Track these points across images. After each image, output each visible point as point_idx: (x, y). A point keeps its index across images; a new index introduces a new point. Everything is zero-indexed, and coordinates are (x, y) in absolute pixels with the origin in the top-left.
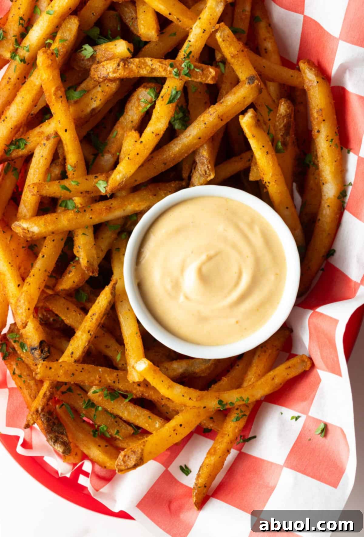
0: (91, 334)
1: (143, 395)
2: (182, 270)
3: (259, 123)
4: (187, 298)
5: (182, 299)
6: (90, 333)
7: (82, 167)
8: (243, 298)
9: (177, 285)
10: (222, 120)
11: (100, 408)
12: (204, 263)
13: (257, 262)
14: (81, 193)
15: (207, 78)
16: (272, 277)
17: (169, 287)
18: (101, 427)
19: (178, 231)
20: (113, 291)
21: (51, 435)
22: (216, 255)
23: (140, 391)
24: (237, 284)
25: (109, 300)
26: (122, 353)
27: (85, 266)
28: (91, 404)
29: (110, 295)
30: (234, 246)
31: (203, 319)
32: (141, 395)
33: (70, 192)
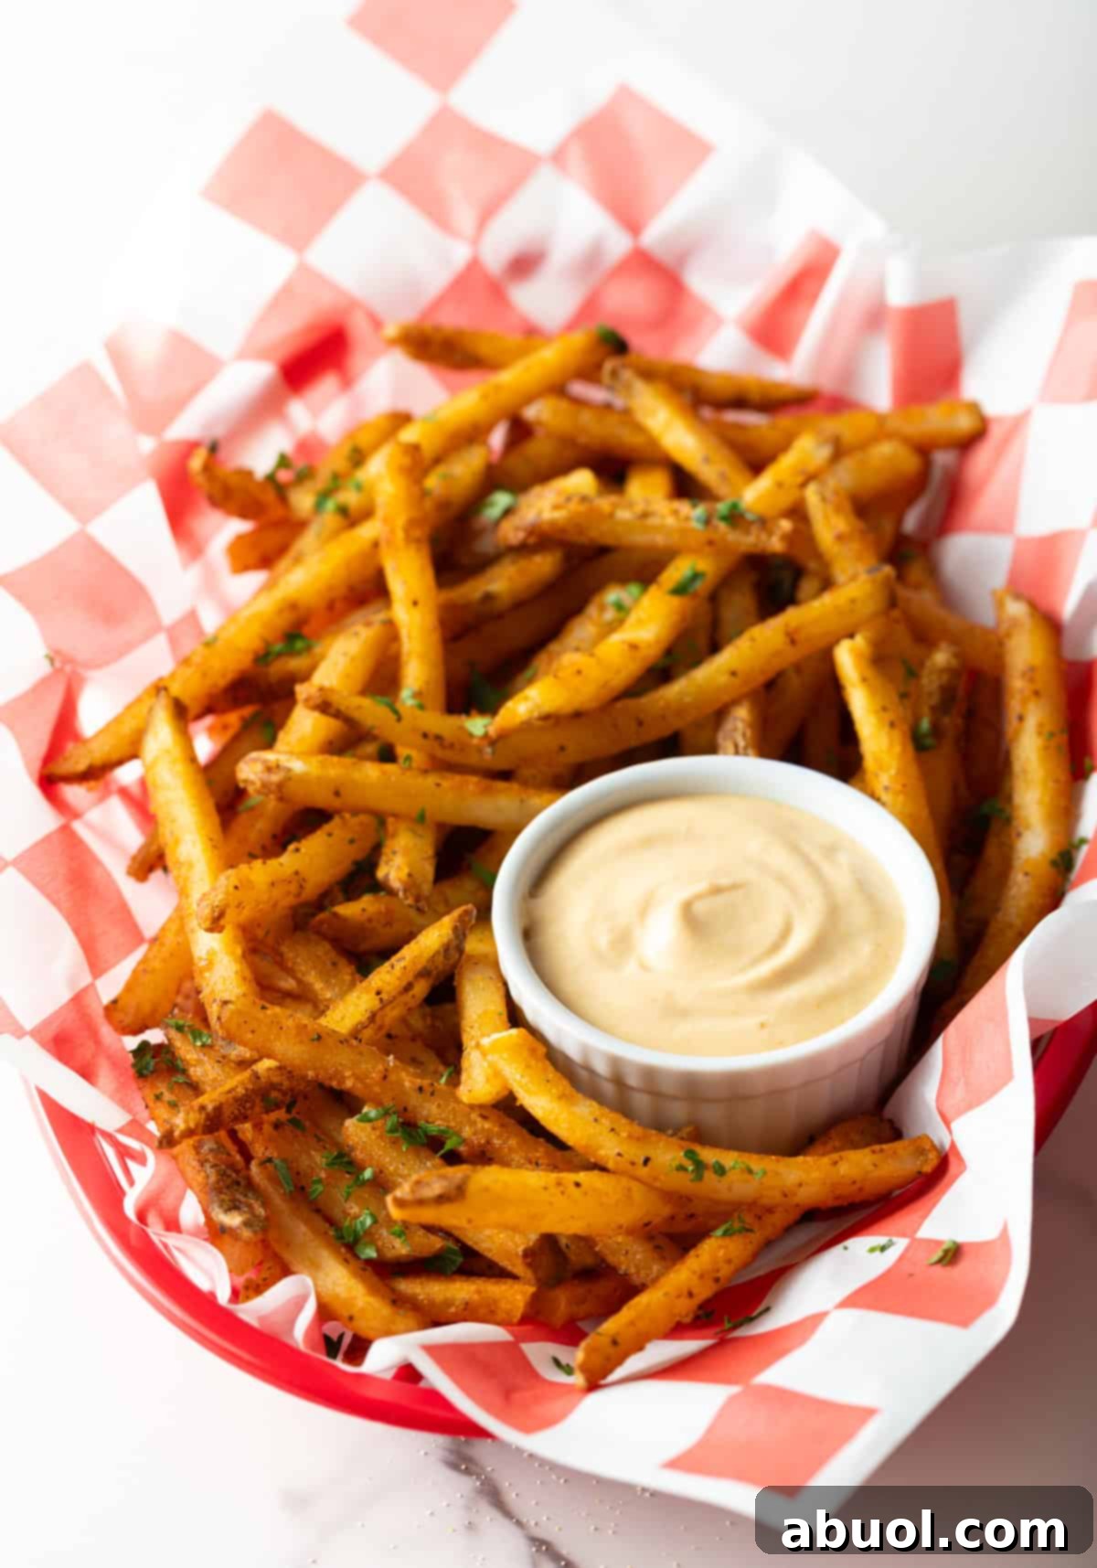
0: (381, 1000)
1: (488, 1142)
2: (644, 909)
3: (879, 660)
4: (644, 967)
5: (631, 968)
6: (381, 996)
7: (439, 697)
8: (785, 976)
9: (623, 942)
10: (793, 642)
11: (368, 1174)
12: (699, 897)
13: (834, 913)
14: (425, 736)
15: (770, 534)
16: (865, 949)
17: (603, 941)
18: (358, 1221)
19: (648, 842)
20: (458, 924)
21: (223, 1196)
22: (734, 887)
23: (483, 1129)
24: (776, 947)
25: (445, 940)
26: (450, 1076)
27: (400, 880)
28: (346, 1162)
29: (450, 932)
30: (781, 879)
31: (675, 1011)
32: (483, 1141)
33: (399, 719)
